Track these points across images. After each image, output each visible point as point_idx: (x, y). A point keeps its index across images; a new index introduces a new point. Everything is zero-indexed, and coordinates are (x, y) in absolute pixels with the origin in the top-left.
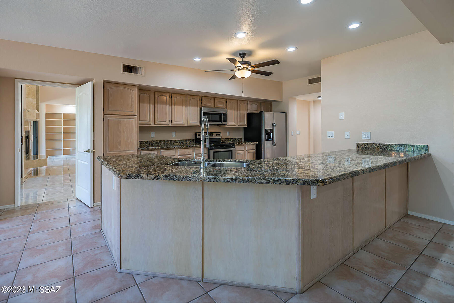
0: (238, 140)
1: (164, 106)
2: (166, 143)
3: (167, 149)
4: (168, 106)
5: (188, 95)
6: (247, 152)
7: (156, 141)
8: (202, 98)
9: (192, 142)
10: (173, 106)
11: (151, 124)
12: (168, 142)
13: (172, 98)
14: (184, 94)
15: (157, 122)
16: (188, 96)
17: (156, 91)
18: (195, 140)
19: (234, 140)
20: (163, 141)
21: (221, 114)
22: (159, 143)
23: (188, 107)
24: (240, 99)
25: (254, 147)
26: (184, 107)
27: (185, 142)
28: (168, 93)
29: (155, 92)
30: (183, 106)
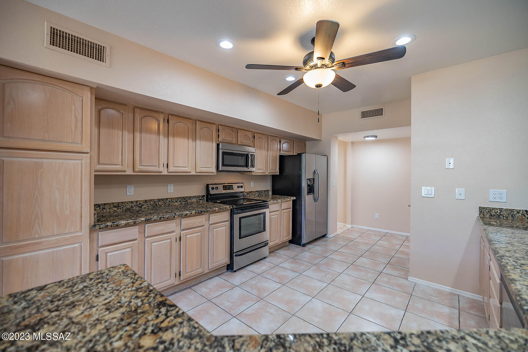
0: (265, 194)
1: (154, 137)
2: (156, 205)
3: (161, 220)
4: (161, 137)
5: (198, 120)
6: (282, 212)
7: (137, 202)
8: (220, 127)
9: (201, 199)
10: (171, 138)
11: (125, 171)
12: (160, 203)
13: (168, 123)
14: (190, 119)
15: (138, 167)
16: (197, 122)
17: (137, 107)
18: (206, 196)
19: (260, 194)
20: (151, 200)
21: (247, 155)
22: (143, 205)
23: (198, 142)
24: (271, 134)
25: (290, 204)
26: (190, 141)
27: (189, 201)
28: (162, 113)
29: (135, 109)
30: (188, 139)
